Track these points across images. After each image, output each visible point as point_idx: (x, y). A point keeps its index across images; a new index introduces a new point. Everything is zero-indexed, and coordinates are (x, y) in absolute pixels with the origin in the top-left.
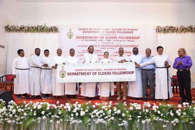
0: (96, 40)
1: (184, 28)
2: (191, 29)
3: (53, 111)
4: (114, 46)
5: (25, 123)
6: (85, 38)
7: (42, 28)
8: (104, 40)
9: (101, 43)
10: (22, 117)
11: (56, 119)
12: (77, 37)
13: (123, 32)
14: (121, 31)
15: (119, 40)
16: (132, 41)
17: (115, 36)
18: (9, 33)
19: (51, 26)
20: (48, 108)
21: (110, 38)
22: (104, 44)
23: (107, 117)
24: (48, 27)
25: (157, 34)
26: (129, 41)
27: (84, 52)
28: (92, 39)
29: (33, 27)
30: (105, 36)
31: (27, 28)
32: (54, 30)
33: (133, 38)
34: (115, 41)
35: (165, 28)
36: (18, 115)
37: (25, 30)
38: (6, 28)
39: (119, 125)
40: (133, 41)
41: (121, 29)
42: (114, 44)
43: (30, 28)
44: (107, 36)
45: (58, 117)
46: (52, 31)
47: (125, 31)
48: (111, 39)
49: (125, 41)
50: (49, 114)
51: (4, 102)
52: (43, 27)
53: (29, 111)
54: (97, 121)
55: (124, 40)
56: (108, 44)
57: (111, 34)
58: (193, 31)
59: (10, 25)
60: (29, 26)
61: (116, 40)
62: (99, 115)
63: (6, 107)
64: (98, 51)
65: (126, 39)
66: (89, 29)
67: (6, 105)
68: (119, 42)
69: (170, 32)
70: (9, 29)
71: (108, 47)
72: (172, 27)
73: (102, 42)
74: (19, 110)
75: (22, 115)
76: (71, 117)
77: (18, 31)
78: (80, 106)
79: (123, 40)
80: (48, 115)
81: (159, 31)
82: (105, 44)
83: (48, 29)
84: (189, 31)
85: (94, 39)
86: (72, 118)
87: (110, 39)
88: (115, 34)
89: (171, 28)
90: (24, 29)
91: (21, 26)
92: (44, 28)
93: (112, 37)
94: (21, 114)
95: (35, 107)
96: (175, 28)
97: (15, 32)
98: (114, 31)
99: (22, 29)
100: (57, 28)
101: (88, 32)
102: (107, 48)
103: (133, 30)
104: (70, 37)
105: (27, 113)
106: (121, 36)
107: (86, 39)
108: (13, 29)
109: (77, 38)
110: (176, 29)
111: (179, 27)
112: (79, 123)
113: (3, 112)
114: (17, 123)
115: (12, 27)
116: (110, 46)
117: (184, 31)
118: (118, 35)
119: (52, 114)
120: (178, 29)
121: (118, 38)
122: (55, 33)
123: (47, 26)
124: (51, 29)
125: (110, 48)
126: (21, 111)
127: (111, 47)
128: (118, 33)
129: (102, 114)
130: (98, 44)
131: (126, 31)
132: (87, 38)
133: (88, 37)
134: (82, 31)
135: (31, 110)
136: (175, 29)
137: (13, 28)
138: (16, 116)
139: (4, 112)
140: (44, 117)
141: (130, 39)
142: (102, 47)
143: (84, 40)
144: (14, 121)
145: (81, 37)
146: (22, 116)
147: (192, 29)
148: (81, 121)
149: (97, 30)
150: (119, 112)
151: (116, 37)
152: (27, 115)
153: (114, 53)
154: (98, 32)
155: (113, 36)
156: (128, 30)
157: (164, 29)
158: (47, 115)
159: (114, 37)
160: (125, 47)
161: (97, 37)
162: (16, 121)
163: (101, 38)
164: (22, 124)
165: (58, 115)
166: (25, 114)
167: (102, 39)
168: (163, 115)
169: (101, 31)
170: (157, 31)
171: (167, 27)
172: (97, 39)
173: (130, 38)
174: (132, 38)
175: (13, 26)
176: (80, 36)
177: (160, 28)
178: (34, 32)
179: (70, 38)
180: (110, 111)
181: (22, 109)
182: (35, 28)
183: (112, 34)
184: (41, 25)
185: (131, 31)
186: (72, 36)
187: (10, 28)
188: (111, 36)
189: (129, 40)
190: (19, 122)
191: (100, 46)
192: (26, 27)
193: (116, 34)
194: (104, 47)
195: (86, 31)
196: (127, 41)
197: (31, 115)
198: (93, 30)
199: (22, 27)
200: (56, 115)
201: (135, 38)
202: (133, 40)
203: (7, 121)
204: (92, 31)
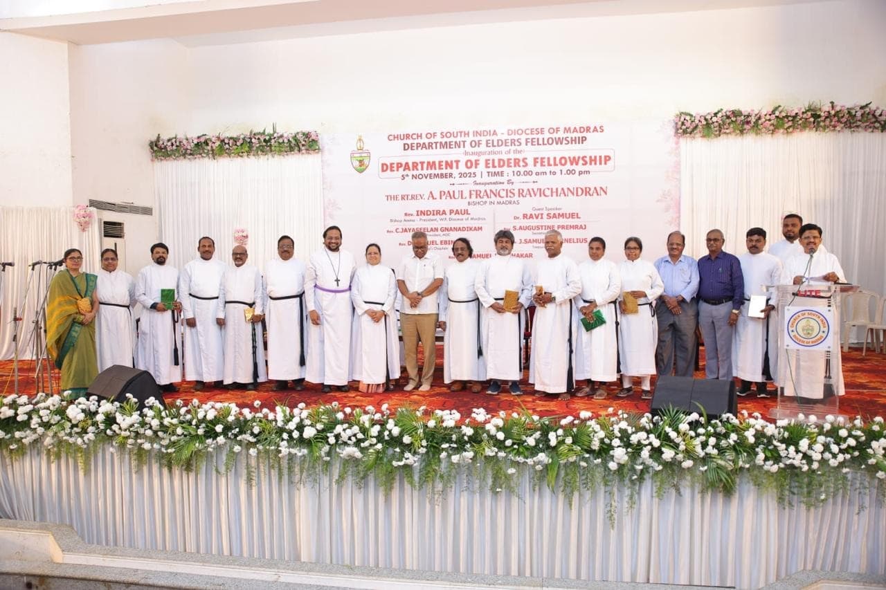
0: (451, 175)
1: (784, 114)
2: (816, 116)
3: (243, 426)
4: (516, 192)
5: (179, 450)
6: (413, 166)
7: (265, 140)
8: (478, 175)
9: (468, 185)
10: (174, 438)
11: (250, 445)
12: (384, 167)
13: (550, 142)
14: (540, 136)
15: (535, 170)
16: (581, 173)
17: (520, 156)
18: (164, 162)
19: (294, 132)
20: (231, 419)
21: (502, 163)
22: (478, 187)
23: (366, 444)
24: (285, 135)
25: (677, 143)
26: (570, 172)
27: (410, 218)
28: (438, 171)
29: (235, 140)
30: (482, 160)
31: (218, 143)
32: (305, 143)
33: (588, 159)
34: (519, 174)
35: (709, 117)
36: (165, 432)
37: (213, 150)
38: (152, 148)
39: (395, 463)
40: (588, 172)
41: (542, 131)
42: (516, 187)
43: (226, 141)
44: (491, 157)
45: (252, 440)
46: (297, 148)
47: (555, 135)
48: (505, 169)
49: (554, 173)
50: (233, 431)
51: (136, 400)
52: (267, 138)
53: (190, 423)
54: (344, 452)
55: (553, 168)
56: (493, 187)
57: (503, 149)
58: (822, 124)
59: (165, 137)
60: (222, 137)
61: (522, 170)
62: (350, 439)
63: (139, 412)
64: (457, 212)
65: (560, 167)
66: (424, 136)
67: (141, 407)
68: (534, 177)
69: (728, 131)
70: (161, 149)
71: (493, 199)
72: (736, 114)
73: (472, 179)
74: (167, 421)
75: (174, 433)
76: (283, 440)
77: (191, 154)
78: (305, 414)
79: (547, 169)
80: (232, 434)
81: (685, 132)
82: (482, 188)
83: (286, 141)
84: (805, 125)
85: (444, 171)
86: (285, 443)
87: (500, 166)
88: (519, 148)
89: (733, 119)
90: (209, 148)
91: (199, 137)
92: (270, 139)
93: (509, 160)
94: (170, 431)
95: (201, 415)
96: (749, 116)
97: (182, 157)
98: (516, 137)
99: (201, 147)
100: (313, 137)
101: (424, 146)
102: (488, 200)
103: (588, 129)
104: (362, 166)
105: (183, 428)
106: (540, 155)
107: (415, 172)
108: (174, 147)
109: (383, 171)
110: (753, 119)
111: (764, 112)
112: (299, 454)
113: (132, 426)
114: (164, 450)
115: (169, 144)
116: (503, 194)
117: (786, 126)
118: (530, 153)
119: (241, 432)
120: (759, 118)
121: (530, 161)
122: (306, 156)
123: (280, 131)
124: (293, 142)
125: (501, 200)
126: (171, 424)
127: (505, 199)
128: (529, 144)
129: (355, 435)
130: (457, 188)
131: (561, 134)
132: (419, 167)
133: (422, 163)
134: (400, 143)
135: (194, 422)
136: (748, 123)
137: (172, 145)
138: (160, 434)
139: (136, 425)
140: (221, 439)
141: (574, 167)
142: (474, 199)
143: (407, 175)
144: (156, 446)
145: (399, 165)
146: (174, 435)
147: (819, 116)
148: (305, 451)
149: (452, 139)
150: (396, 431)
151: (524, 160)
152: (185, 433)
153: (516, 218)
154: (458, 145)
155: (512, 156)
156: (567, 130)
157: (704, 122)
158: (230, 434)
159: (517, 162)
160: (554, 194)
161: (454, 165)
162: (162, 446)
163: (469, 164)
164: (174, 452)
165: (252, 434)
166: (179, 431)
167: (473, 170)
168: (514, 444)
169: (468, 140)
170: (676, 132)
171: (716, 114)
172: (455, 172)
173: (574, 161)
174: (581, 162)
175: (174, 140)
176: (396, 160)
177: (688, 118)
178: (239, 155)
179: (361, 172)
180: (377, 428)
181: (172, 419)
182: (241, 141)
183: (508, 148)
184: (262, 131)
185: (580, 135)
186: (366, 161)
187: (165, 148)
188: (505, 157)
189: (571, 168)
190: (167, 447)
191: (466, 194)
192: (213, 140)
193: (523, 147)
194: (479, 200)
195: (416, 141)
196: (564, 172)
197: (193, 433)
198: (438, 139)
199: (202, 140)
200: (248, 435)
201: (593, 160)
202: (587, 168)
203: (141, 444)
204: (436, 143)
